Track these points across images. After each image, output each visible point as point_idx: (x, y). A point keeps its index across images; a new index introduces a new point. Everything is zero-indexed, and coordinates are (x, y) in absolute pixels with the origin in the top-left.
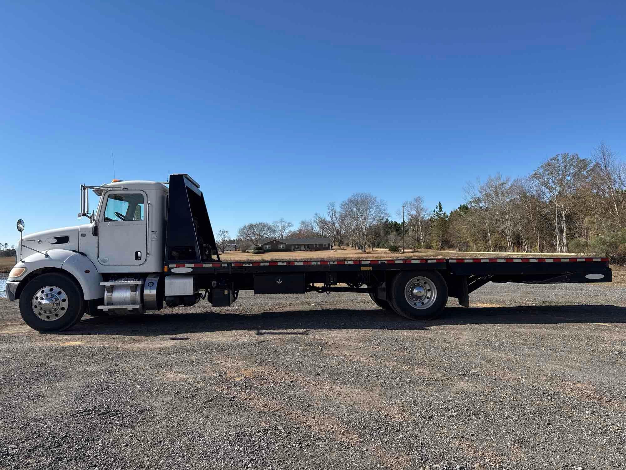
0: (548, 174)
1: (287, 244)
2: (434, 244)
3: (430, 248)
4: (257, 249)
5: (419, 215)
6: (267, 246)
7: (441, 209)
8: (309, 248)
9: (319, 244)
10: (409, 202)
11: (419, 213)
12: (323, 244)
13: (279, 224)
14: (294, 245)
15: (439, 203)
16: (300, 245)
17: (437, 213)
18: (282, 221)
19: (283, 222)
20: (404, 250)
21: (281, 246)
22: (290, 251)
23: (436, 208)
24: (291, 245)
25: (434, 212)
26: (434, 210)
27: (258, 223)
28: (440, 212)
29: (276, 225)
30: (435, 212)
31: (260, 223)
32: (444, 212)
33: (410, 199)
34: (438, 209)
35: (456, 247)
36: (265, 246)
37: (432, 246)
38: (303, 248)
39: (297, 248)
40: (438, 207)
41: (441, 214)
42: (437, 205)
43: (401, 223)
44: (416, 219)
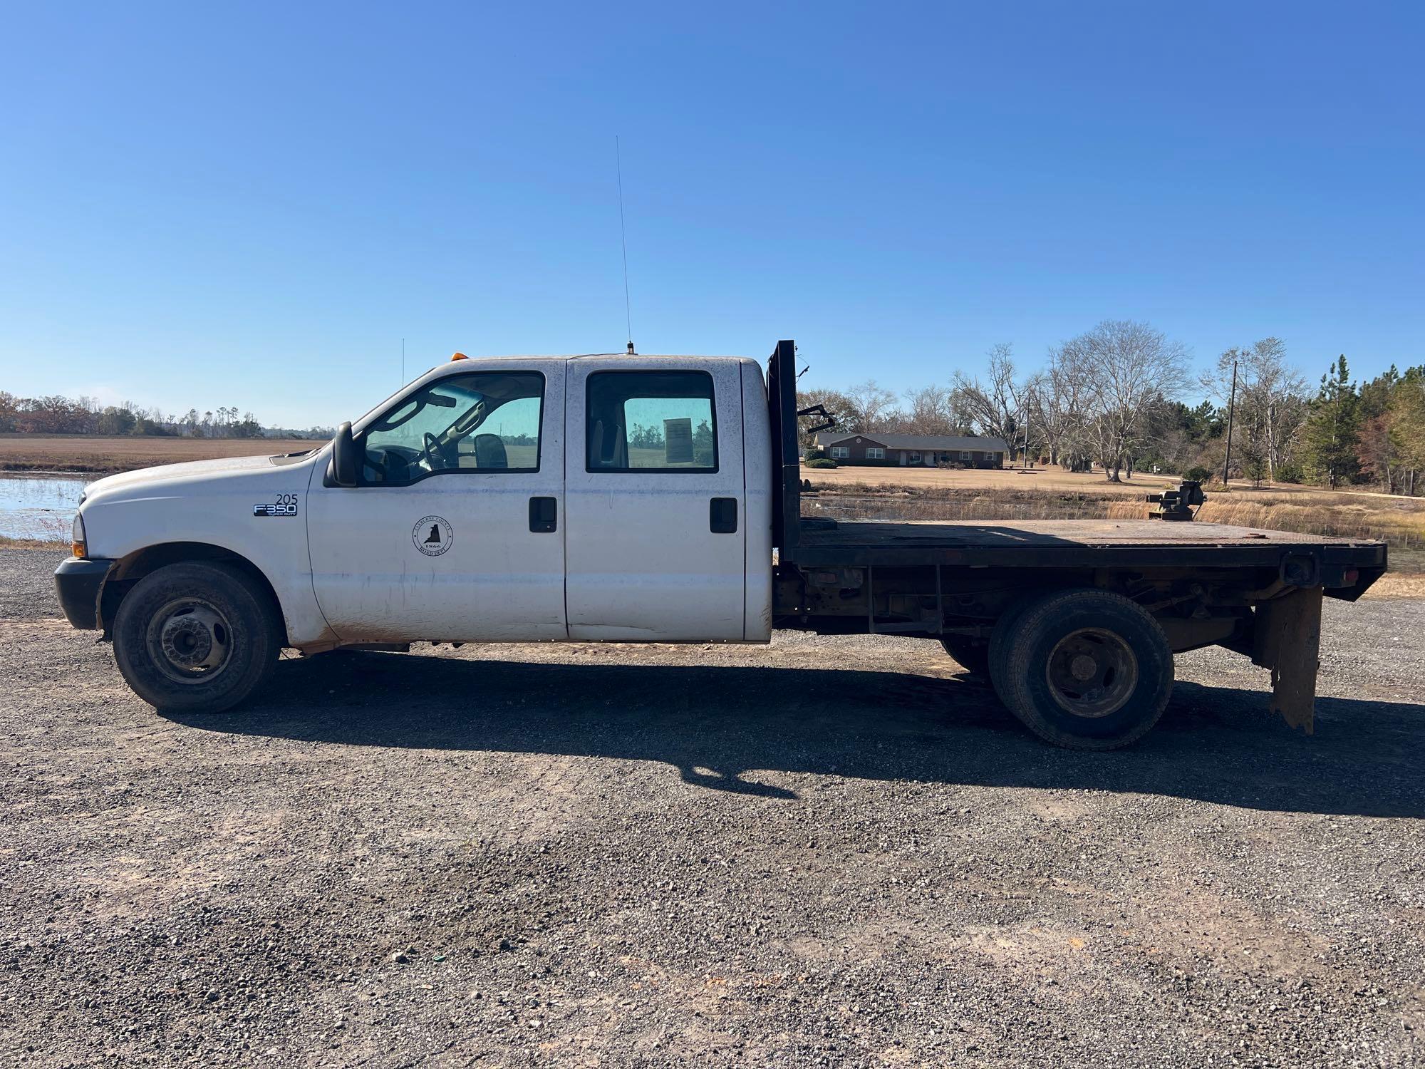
1: (889, 447)
2: (1307, 469)
3: (1293, 481)
4: (814, 458)
5: (1268, 388)
6: (840, 450)
7: (1344, 375)
8: (945, 459)
9: (974, 453)
11: (1267, 382)
12: (983, 453)
13: (863, 397)
14: (908, 452)
15: (1342, 357)
16: (925, 453)
18: (871, 388)
19: (875, 390)
20: (1225, 482)
21: (875, 452)
22: (897, 465)
23: (1329, 371)
24: (900, 451)
25: (1324, 381)
26: (1325, 376)
27: (816, 390)
28: (1341, 382)
29: (857, 398)
30: (1326, 383)
31: (820, 393)
32: (1350, 384)
34: (1338, 377)
35: (1377, 483)
36: (834, 450)
37: (1301, 477)
38: (929, 459)
39: (916, 460)
40: (1337, 369)
41: (1341, 390)
42: (1333, 365)
43: (1195, 409)
44: (1257, 397)
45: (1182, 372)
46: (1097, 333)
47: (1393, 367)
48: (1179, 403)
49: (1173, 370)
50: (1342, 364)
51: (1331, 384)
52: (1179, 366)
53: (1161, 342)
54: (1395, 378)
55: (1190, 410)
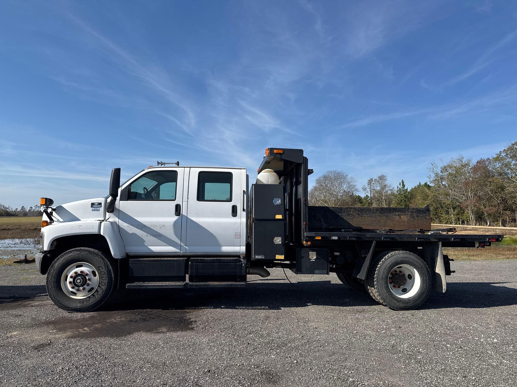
0: (510, 158)
5: (383, 190)
7: (404, 186)
10: (373, 180)
11: (383, 188)
15: (402, 180)
17: (400, 188)
23: (399, 185)
25: (397, 188)
28: (403, 188)
32: (406, 188)
33: (375, 177)
34: (402, 186)
40: (401, 184)
41: (403, 190)
42: (400, 183)
43: (364, 197)
44: (380, 192)
45: (354, 186)
46: (327, 174)
47: (420, 183)
48: (358, 196)
49: (351, 185)
50: (403, 183)
51: (400, 189)
52: (353, 184)
53: (347, 177)
54: (421, 186)
55: (362, 198)
